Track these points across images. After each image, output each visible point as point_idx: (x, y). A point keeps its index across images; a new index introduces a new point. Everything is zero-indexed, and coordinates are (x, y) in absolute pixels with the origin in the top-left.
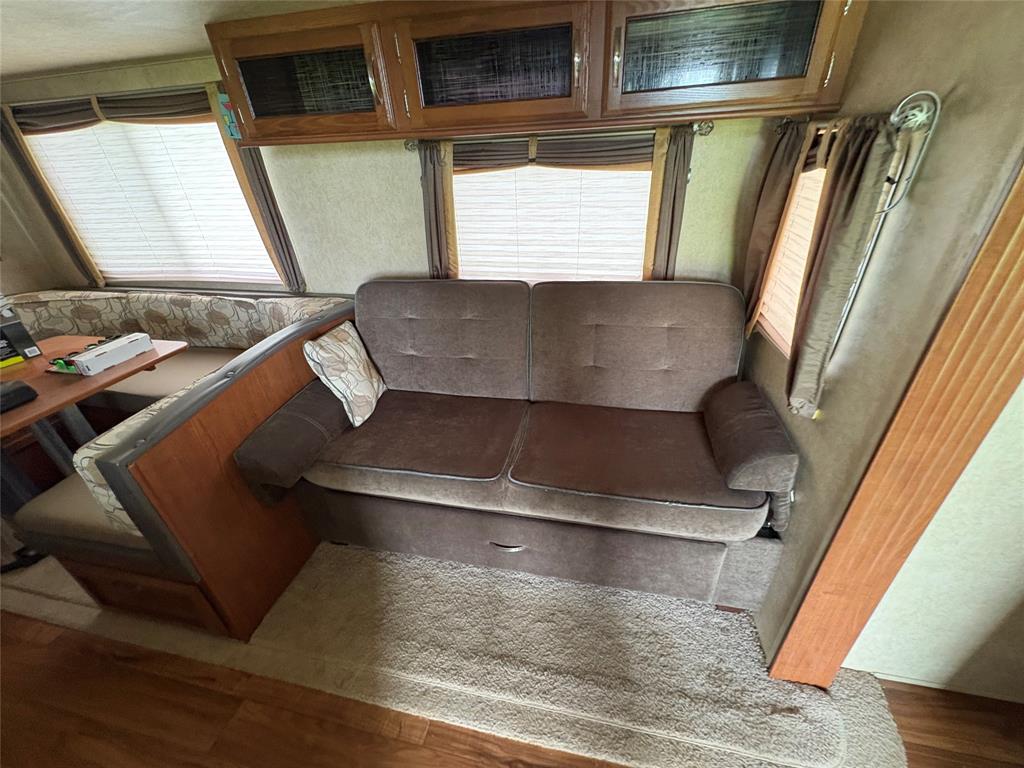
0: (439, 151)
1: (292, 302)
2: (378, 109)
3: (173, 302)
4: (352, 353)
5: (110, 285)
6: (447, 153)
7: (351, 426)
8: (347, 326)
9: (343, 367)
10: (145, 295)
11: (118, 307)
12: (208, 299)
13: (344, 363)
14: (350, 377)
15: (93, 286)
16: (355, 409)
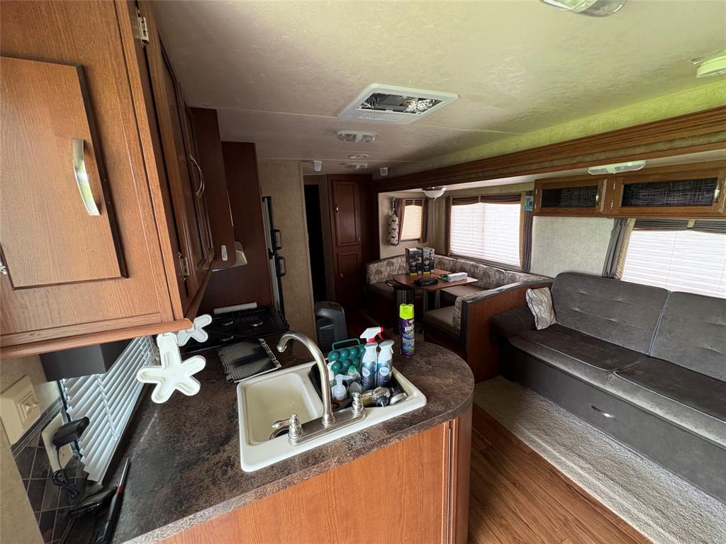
0: (626, 220)
1: (522, 274)
2: (597, 207)
3: (472, 265)
4: (546, 300)
5: (452, 256)
6: (632, 222)
7: (536, 329)
8: (547, 289)
9: (540, 303)
10: (463, 261)
11: (452, 263)
12: (486, 267)
13: (542, 302)
14: (542, 308)
15: (446, 255)
16: (540, 322)
